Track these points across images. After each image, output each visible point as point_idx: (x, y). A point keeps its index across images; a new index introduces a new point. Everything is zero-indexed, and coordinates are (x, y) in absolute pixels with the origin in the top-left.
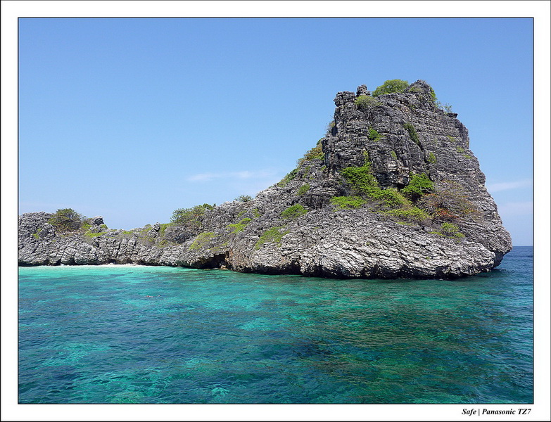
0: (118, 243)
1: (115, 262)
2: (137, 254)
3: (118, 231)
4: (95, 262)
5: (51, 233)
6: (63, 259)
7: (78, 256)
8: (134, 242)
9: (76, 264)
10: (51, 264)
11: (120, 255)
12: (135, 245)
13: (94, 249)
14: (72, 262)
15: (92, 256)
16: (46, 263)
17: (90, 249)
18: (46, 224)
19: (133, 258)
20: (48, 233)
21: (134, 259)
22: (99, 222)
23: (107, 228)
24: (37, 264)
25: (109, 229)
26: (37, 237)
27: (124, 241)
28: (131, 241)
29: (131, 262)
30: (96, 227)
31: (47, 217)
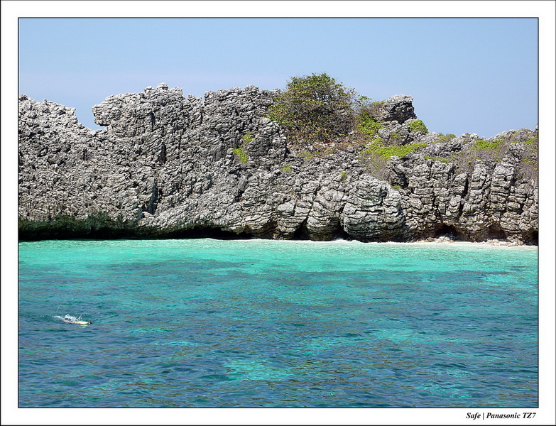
0: (463, 176)
1: (455, 233)
2: (520, 211)
3: (458, 140)
4: (397, 233)
5: (277, 146)
6: (311, 221)
7: (352, 214)
8: (510, 173)
9: (347, 237)
10: (282, 235)
11: (470, 214)
12: (513, 181)
13: (394, 194)
14: (335, 230)
15: (391, 214)
16: (269, 231)
17: (383, 194)
18: (265, 120)
19: (507, 222)
20: (270, 145)
21: (510, 227)
22: (403, 112)
23: (425, 132)
24: (246, 234)
25: (433, 132)
26: (244, 159)
27: (479, 171)
28: (500, 170)
29: (501, 234)
30: (394, 127)
31: (263, 101)
